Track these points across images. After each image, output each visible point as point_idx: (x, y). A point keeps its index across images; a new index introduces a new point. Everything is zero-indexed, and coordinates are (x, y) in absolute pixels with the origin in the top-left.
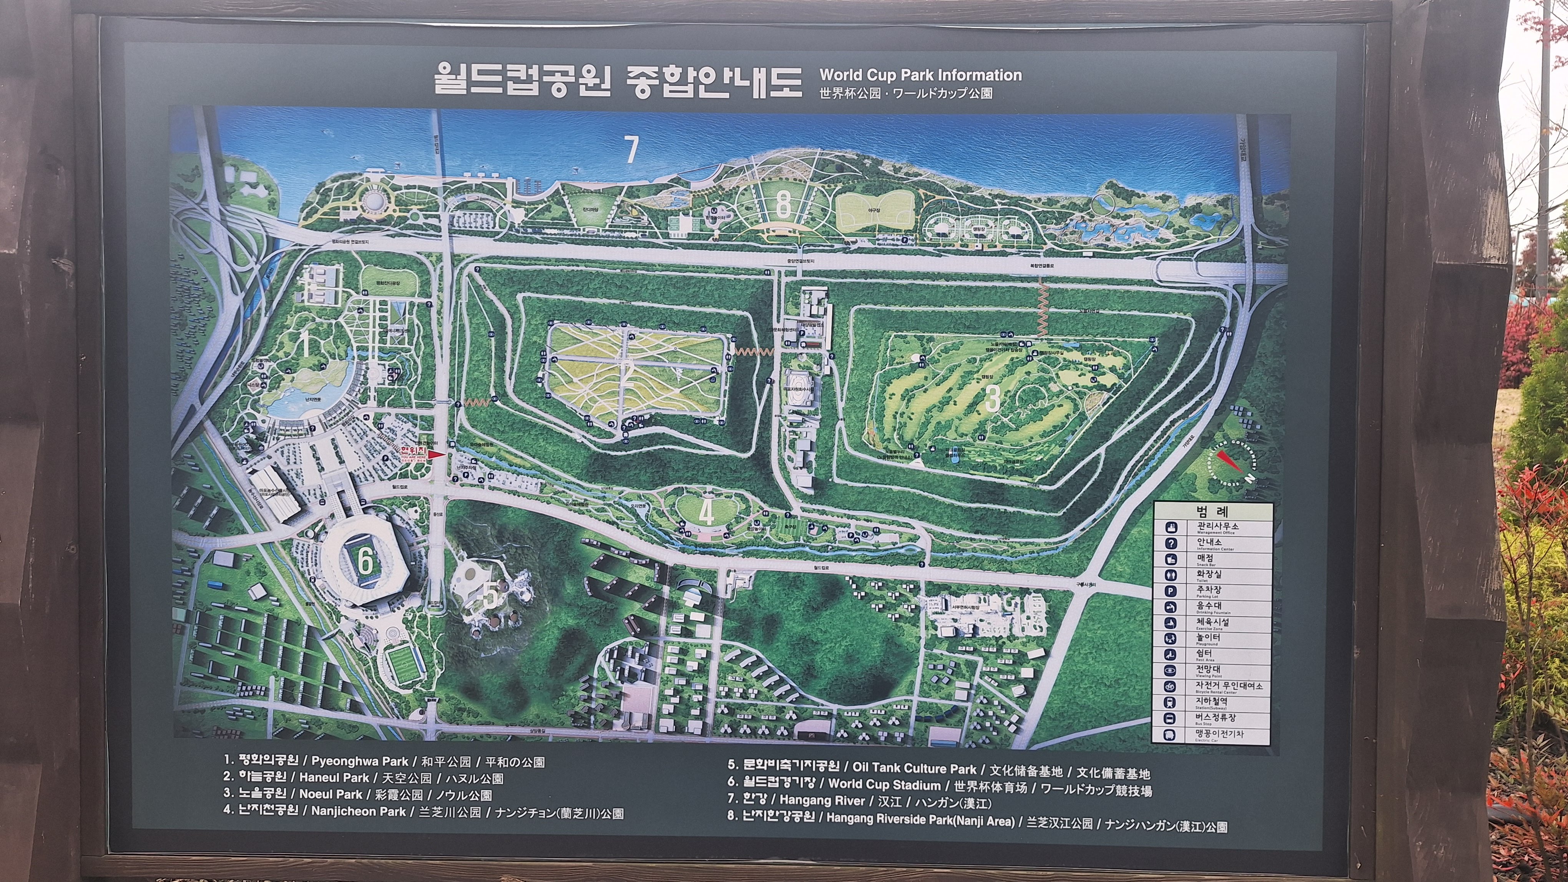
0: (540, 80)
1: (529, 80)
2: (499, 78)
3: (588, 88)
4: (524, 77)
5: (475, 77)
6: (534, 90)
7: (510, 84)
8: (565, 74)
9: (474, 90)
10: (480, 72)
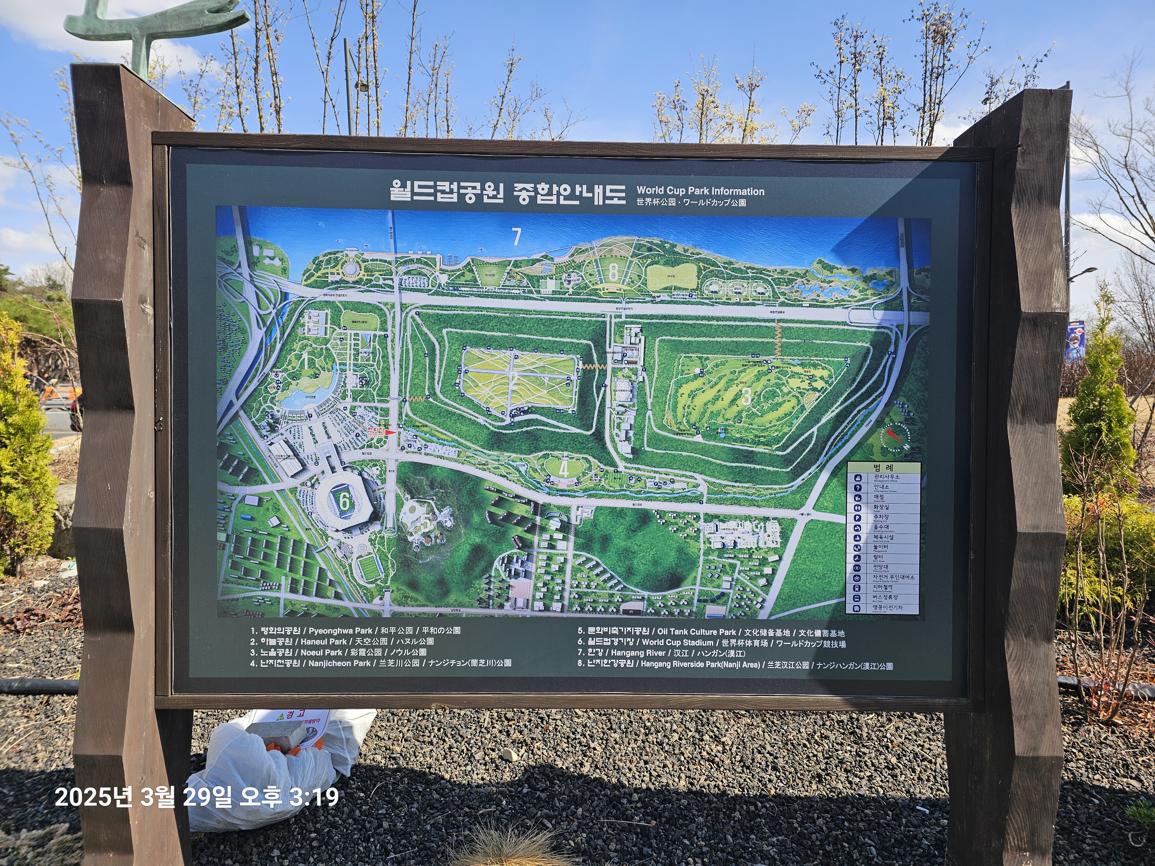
0: (458, 192)
1: (451, 192)
2: (432, 191)
3: (489, 197)
4: (448, 190)
5: (416, 190)
6: (455, 198)
7: (439, 194)
8: (474, 188)
9: (415, 198)
10: (420, 187)
